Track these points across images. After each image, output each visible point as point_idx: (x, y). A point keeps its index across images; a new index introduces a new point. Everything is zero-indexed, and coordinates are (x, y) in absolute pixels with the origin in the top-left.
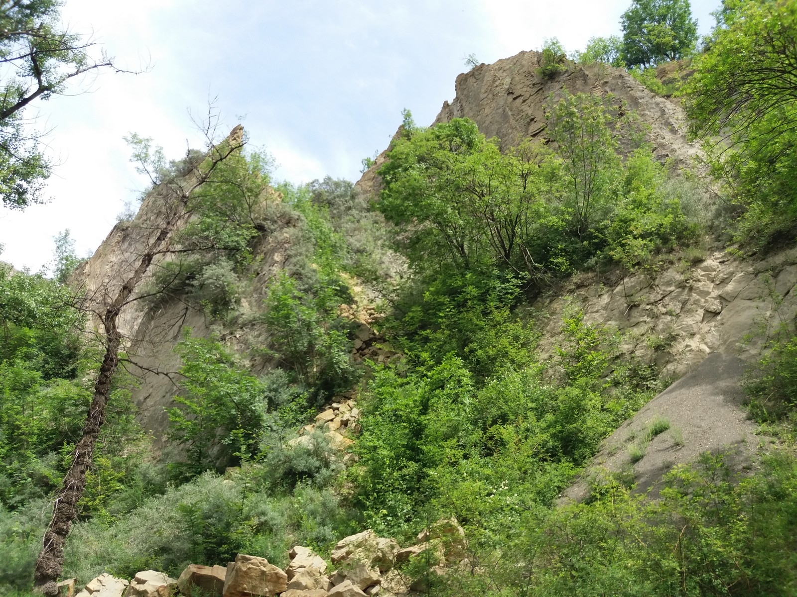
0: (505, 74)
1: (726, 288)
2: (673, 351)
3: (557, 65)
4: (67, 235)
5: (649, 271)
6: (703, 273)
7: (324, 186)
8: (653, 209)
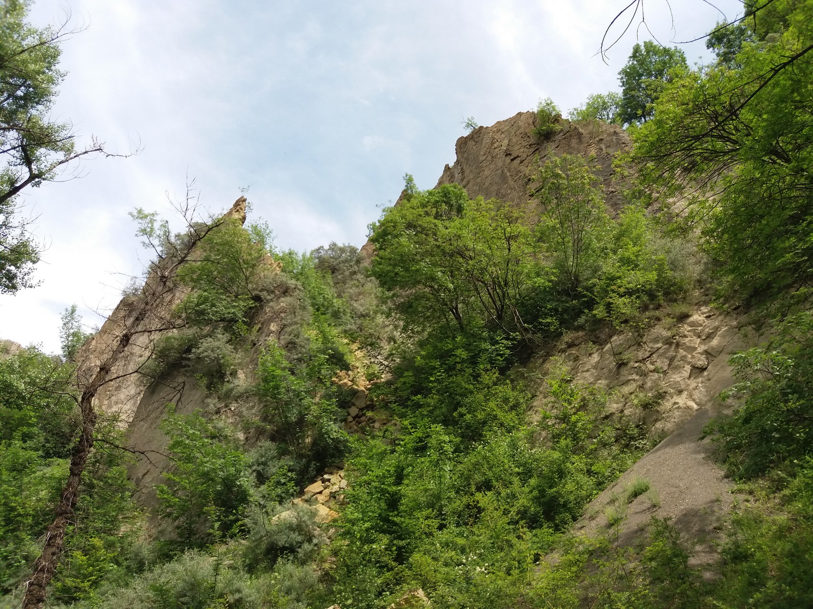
0: (503, 136)
1: (712, 343)
2: (661, 408)
3: (552, 125)
4: (73, 311)
5: (637, 328)
6: (690, 328)
7: (330, 252)
8: (641, 266)
